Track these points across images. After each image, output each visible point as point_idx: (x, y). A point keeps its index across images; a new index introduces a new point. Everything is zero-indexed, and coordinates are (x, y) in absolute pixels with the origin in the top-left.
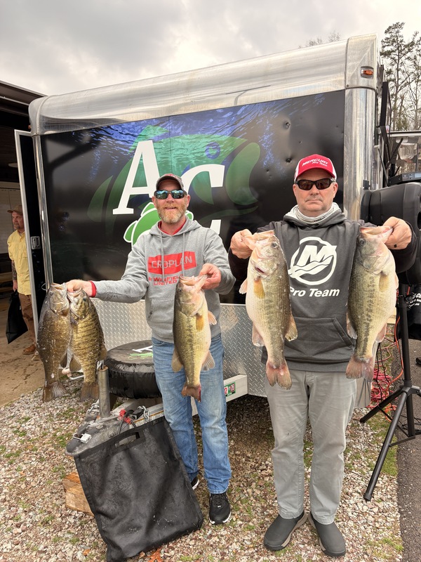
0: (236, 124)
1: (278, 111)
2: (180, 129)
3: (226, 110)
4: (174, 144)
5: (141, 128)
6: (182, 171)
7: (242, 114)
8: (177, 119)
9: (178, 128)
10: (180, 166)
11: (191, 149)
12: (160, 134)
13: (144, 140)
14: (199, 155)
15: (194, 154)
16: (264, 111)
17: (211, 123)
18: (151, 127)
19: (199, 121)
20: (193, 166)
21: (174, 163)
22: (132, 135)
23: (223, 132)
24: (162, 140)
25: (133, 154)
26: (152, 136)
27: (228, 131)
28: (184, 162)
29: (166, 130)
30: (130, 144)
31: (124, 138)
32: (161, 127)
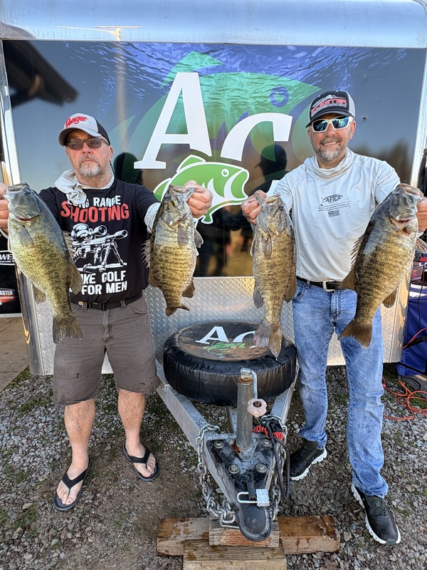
0: (310, 68)
1: (359, 59)
2: (238, 63)
3: (299, 49)
4: (229, 83)
5: (182, 54)
6: (237, 119)
7: (317, 57)
8: (236, 49)
9: (236, 62)
10: (236, 111)
11: (251, 91)
12: (210, 65)
13: (185, 71)
14: (261, 100)
15: (254, 98)
16: (343, 57)
17: (279, 62)
18: (197, 55)
19: (265, 57)
20: (252, 114)
21: (227, 106)
22: (168, 62)
23: (294, 76)
24: (213, 75)
25: (168, 88)
26: (198, 68)
27: (300, 74)
28: (241, 107)
29: (219, 61)
30: (163, 74)
31: (154, 63)
32: (212, 56)
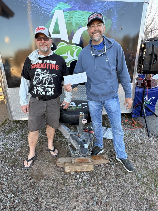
2: (77, 7)
3: (99, 2)
4: (74, 15)
5: (57, 3)
6: (78, 28)
10: (77, 26)
11: (82, 18)
12: (67, 7)
13: (58, 10)
14: (86, 21)
15: (84, 20)
16: (114, 5)
18: (62, 3)
20: (83, 26)
21: (74, 24)
22: (52, 6)
24: (68, 11)
25: (52, 16)
26: (63, 8)
28: (79, 24)
29: (70, 6)
30: (50, 11)
31: (47, 6)
32: (68, 4)
